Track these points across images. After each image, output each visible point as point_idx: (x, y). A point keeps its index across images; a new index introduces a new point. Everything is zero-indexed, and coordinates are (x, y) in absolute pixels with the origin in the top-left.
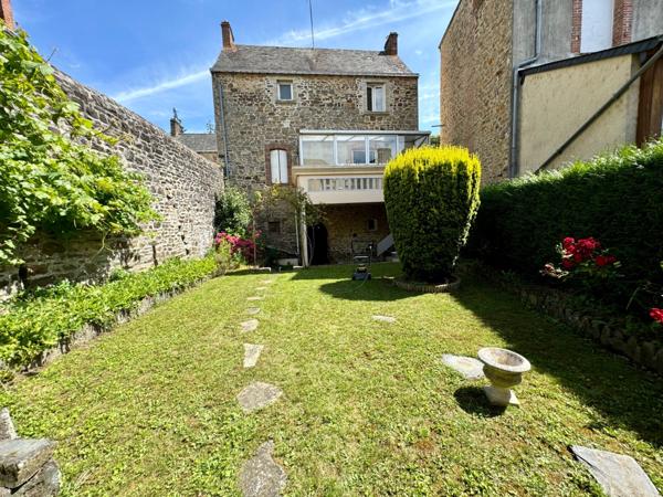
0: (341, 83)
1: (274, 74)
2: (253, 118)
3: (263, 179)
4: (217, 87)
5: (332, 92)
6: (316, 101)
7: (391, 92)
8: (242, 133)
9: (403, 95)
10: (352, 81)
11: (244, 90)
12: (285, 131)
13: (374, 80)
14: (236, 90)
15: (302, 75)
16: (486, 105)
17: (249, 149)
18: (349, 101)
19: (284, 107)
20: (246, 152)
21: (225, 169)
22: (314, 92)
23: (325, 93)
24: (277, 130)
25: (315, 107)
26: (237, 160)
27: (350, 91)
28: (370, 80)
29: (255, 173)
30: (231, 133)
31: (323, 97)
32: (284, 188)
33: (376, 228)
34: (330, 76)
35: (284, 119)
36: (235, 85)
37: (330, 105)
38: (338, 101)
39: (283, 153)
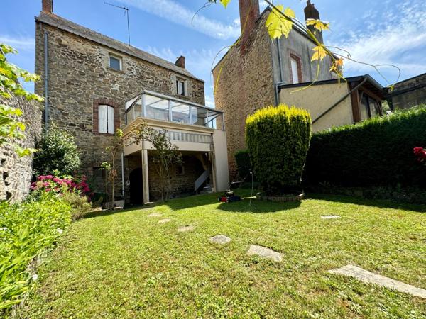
0: (160, 71)
1: (107, 47)
2: (81, 74)
3: (89, 127)
4: (41, 36)
5: (153, 75)
6: (142, 77)
7: (190, 87)
8: (69, 83)
9: (197, 90)
10: (166, 72)
11: (74, 48)
12: (114, 92)
13: (180, 76)
14: (65, 46)
15: (131, 56)
16: (256, 101)
17: (76, 99)
18: (165, 84)
19: (115, 74)
20: (72, 101)
21: (44, 112)
22: (140, 71)
23: (148, 74)
24: (107, 90)
25: (139, 81)
26: (60, 106)
27: (165, 78)
28: (178, 76)
29: (80, 121)
30: (56, 81)
31: (147, 76)
32: (111, 138)
33: (184, 172)
34: (152, 63)
35: (114, 82)
36: (64, 42)
37: (152, 83)
38: (158, 82)
39: (110, 109)
